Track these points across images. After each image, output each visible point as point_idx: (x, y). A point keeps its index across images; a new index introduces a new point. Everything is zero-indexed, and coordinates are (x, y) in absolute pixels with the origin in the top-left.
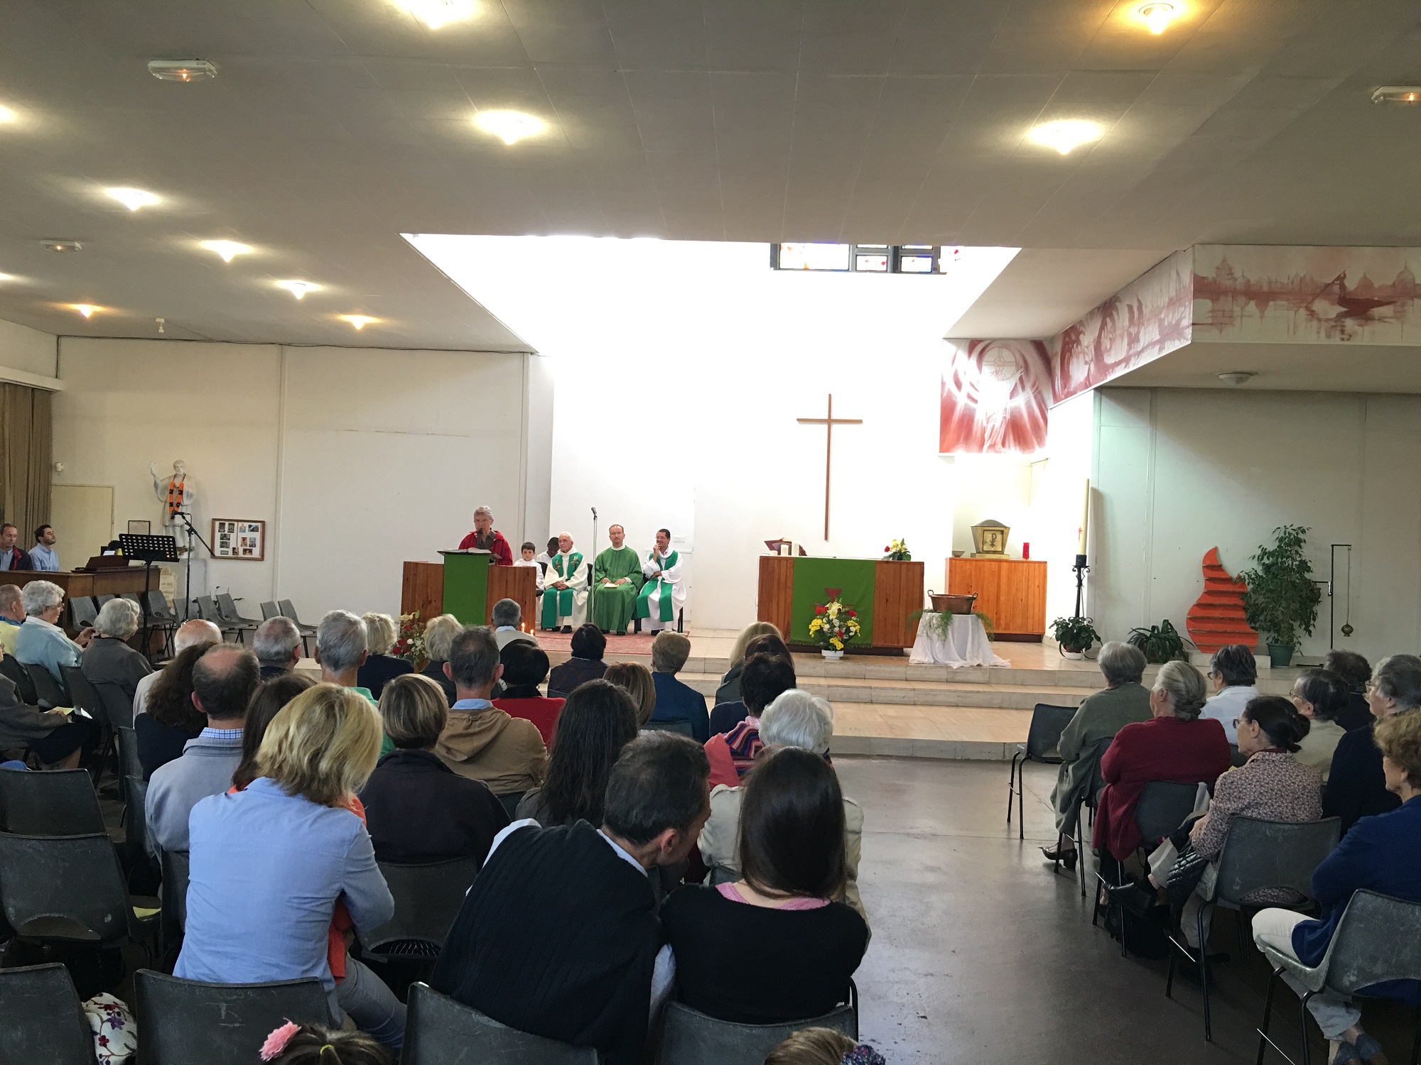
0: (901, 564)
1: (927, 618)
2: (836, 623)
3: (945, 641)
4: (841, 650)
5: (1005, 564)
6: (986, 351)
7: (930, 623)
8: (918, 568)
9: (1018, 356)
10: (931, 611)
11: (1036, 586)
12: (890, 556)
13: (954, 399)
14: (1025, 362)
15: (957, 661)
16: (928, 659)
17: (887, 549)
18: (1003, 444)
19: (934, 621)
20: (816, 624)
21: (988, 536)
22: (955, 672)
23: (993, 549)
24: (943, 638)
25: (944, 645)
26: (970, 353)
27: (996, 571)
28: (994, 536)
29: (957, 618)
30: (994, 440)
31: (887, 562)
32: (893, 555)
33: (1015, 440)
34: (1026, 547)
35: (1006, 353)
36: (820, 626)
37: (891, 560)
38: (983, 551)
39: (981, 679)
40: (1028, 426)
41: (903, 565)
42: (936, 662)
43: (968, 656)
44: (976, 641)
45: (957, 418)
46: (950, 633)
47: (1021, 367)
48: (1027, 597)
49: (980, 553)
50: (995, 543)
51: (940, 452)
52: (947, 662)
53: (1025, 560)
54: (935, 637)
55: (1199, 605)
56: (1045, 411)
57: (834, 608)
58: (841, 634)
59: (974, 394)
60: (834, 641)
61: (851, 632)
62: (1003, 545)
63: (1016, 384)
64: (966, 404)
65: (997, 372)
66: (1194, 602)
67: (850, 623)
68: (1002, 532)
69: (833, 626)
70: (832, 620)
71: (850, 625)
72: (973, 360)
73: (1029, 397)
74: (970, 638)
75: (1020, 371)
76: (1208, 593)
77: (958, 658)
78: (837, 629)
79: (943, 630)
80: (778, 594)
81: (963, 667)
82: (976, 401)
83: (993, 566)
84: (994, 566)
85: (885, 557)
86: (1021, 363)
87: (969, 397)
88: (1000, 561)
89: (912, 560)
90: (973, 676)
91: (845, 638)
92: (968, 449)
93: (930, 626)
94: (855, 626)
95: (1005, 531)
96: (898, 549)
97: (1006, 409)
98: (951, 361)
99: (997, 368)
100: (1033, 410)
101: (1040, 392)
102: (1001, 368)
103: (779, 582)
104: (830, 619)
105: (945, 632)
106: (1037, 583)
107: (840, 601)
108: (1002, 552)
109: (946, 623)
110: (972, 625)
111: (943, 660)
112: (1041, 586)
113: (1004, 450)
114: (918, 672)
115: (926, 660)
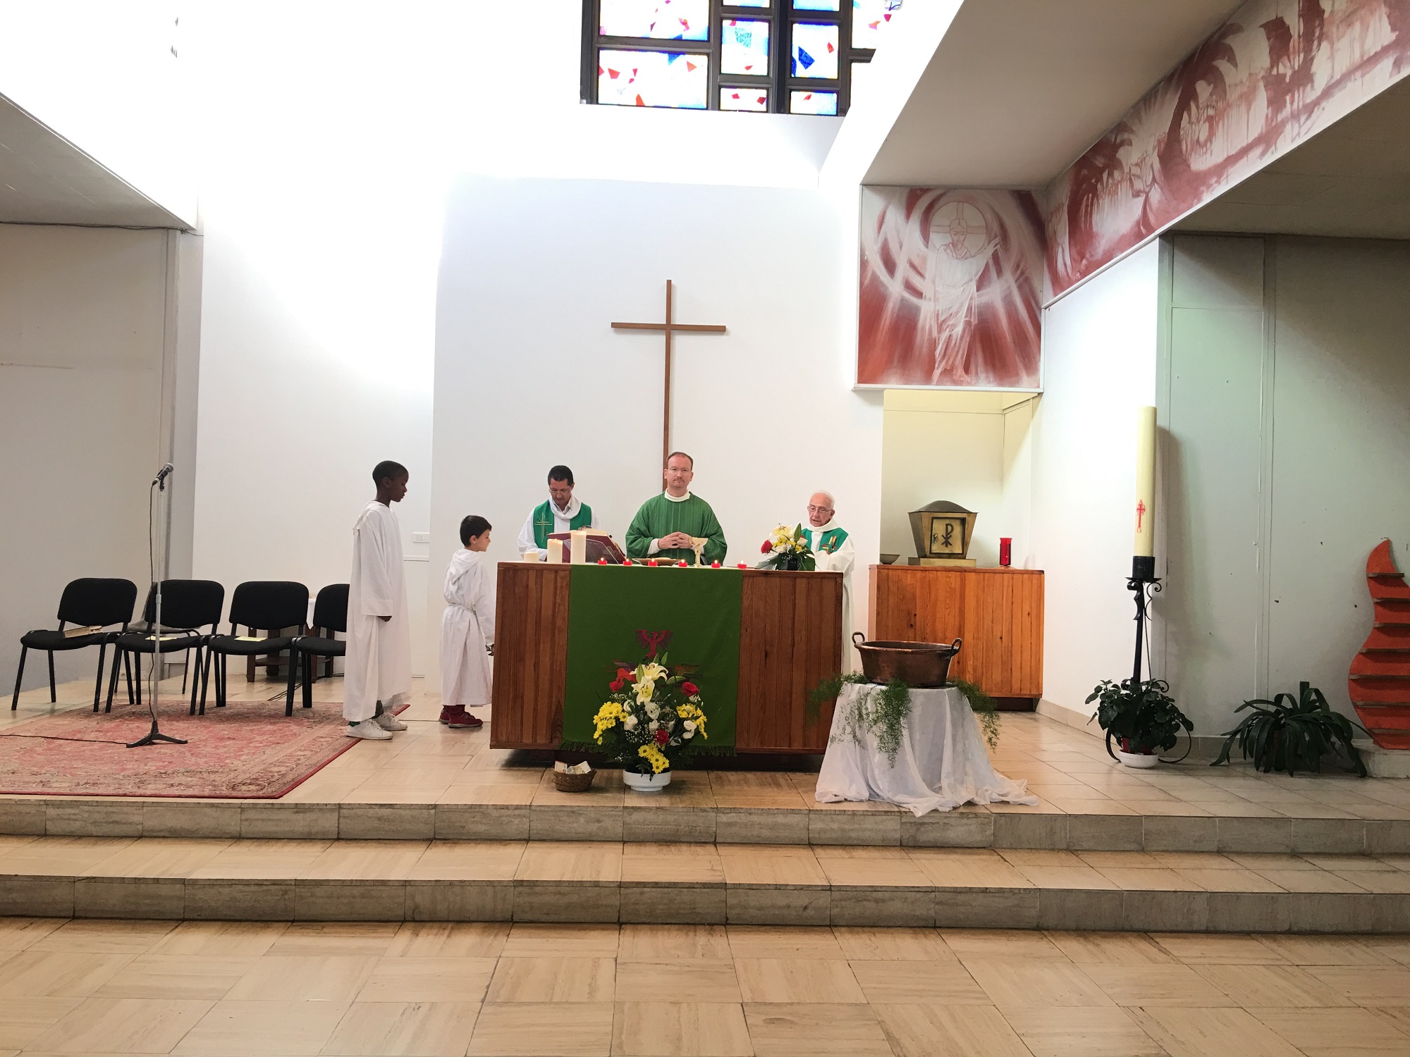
0: (795, 577)
1: (854, 696)
2: (653, 710)
3: (894, 750)
4: (665, 771)
5: (971, 577)
6: (937, 206)
7: (859, 709)
8: (829, 586)
9: (989, 216)
10: (861, 680)
11: (1025, 614)
12: (773, 562)
13: (882, 289)
14: (1002, 227)
15: (922, 796)
16: (856, 790)
17: (767, 547)
18: (967, 370)
19: (870, 706)
20: (607, 715)
21: (939, 528)
22: (920, 824)
23: (947, 551)
24: (891, 745)
25: (892, 761)
26: (909, 210)
27: (958, 587)
28: (949, 528)
29: (919, 696)
30: (950, 362)
31: (766, 574)
32: (779, 560)
33: (986, 362)
34: (1006, 545)
35: (970, 212)
36: (617, 719)
37: (774, 568)
38: (931, 553)
39: (977, 838)
40: (1009, 338)
41: (798, 580)
42: (873, 796)
43: (945, 783)
44: (960, 747)
45: (887, 322)
46: (905, 732)
47: (995, 238)
48: (1011, 631)
49: (925, 557)
50: (950, 540)
51: (859, 382)
52: (899, 798)
53: (1003, 568)
54: (873, 741)
55: (1370, 654)
56: (1037, 312)
57: (650, 675)
58: (662, 736)
59: (916, 281)
60: (649, 752)
61: (686, 731)
62: (965, 544)
63: (987, 265)
64: (903, 300)
65: (954, 245)
66: (1360, 648)
67: (684, 710)
68: (963, 521)
69: (644, 720)
70: (643, 704)
71: (683, 715)
72: (914, 227)
73: (1009, 288)
74: (948, 741)
75: (992, 245)
76: (1385, 629)
77: (923, 788)
78: (654, 726)
79: (891, 727)
80: (537, 644)
81: (936, 811)
82: (919, 294)
83: (953, 580)
84: (955, 579)
85: (764, 564)
86: (996, 228)
87: (909, 286)
88: (963, 571)
89: (817, 570)
90: (957, 833)
91: (673, 744)
92: (907, 379)
93: (860, 715)
94: (695, 718)
95: (969, 519)
96: (789, 547)
97: (970, 309)
98: (876, 225)
99: (956, 238)
100: (1016, 309)
101: (1027, 280)
102: (962, 238)
103: (538, 623)
104: (638, 703)
105: (894, 732)
106: (1027, 609)
107: (664, 659)
108: (962, 556)
109: (895, 708)
110: (951, 710)
111: (890, 795)
112: (1034, 614)
113: (967, 378)
114: (835, 826)
115: (851, 794)
